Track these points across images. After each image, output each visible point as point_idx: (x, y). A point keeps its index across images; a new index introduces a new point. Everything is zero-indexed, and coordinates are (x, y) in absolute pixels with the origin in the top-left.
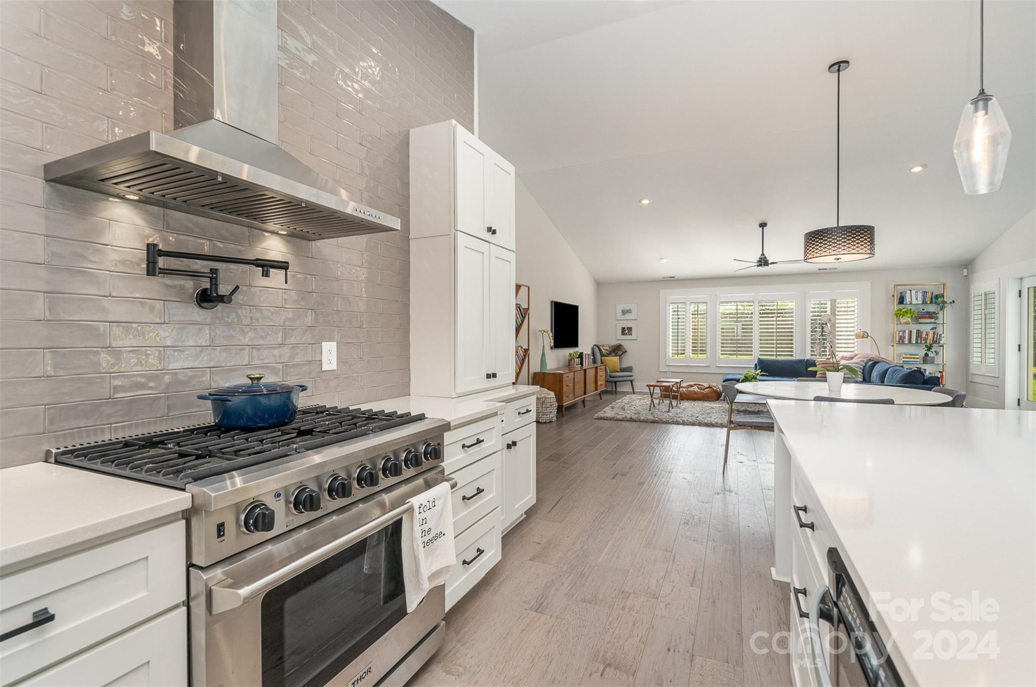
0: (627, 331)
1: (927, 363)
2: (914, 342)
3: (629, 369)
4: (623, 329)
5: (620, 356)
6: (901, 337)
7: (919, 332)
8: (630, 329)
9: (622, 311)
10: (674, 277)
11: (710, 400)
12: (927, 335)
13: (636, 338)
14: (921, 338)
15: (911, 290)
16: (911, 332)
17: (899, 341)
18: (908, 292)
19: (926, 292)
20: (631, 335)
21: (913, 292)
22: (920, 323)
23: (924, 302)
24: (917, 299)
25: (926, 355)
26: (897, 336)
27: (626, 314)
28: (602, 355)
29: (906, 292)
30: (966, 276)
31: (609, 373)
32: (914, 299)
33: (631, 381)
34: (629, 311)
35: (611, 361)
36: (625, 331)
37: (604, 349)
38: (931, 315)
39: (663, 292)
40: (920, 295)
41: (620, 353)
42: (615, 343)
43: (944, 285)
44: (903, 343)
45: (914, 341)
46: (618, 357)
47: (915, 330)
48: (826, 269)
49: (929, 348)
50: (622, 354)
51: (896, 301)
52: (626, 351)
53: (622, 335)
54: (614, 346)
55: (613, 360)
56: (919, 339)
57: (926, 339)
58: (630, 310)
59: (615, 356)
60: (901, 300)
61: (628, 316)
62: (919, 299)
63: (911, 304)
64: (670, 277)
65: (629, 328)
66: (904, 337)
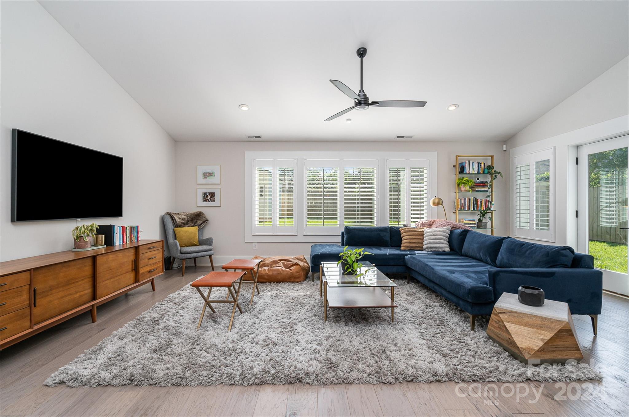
0: (209, 197)
1: (482, 229)
2: (472, 210)
3: (209, 242)
4: (205, 194)
5: (199, 225)
6: (462, 204)
7: (475, 199)
8: (212, 195)
9: (203, 174)
10: (259, 137)
11: (297, 280)
12: (481, 202)
13: (219, 206)
14: (477, 205)
15: (469, 161)
16: (469, 200)
17: (461, 208)
18: (467, 163)
19: (480, 163)
20: (214, 201)
21: (471, 162)
22: (476, 191)
23: (479, 173)
24: (473, 169)
25: (480, 220)
26: (459, 203)
27: (208, 178)
28: (176, 225)
29: (466, 162)
30: (505, 151)
31: (179, 248)
32: (472, 169)
33: (210, 256)
34: (211, 174)
35: (186, 232)
36: (207, 197)
37: (179, 218)
38: (483, 184)
39: (249, 155)
40: (476, 166)
41: (199, 222)
42: (194, 210)
43: (492, 157)
44: (464, 209)
45: (472, 208)
46: (197, 227)
47: (473, 198)
48: (403, 137)
49: (483, 215)
50: (202, 224)
51: (458, 170)
52: (207, 220)
53: (204, 201)
54: (194, 214)
55: (191, 231)
56: (476, 206)
57: (481, 206)
58: (213, 173)
59: (193, 226)
60: (462, 170)
61: (210, 180)
62: (475, 169)
63: (469, 173)
64: (256, 137)
65: (211, 193)
66: (465, 204)
